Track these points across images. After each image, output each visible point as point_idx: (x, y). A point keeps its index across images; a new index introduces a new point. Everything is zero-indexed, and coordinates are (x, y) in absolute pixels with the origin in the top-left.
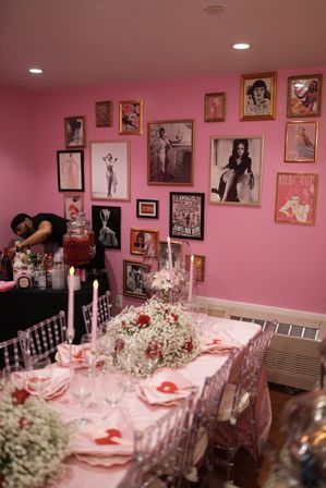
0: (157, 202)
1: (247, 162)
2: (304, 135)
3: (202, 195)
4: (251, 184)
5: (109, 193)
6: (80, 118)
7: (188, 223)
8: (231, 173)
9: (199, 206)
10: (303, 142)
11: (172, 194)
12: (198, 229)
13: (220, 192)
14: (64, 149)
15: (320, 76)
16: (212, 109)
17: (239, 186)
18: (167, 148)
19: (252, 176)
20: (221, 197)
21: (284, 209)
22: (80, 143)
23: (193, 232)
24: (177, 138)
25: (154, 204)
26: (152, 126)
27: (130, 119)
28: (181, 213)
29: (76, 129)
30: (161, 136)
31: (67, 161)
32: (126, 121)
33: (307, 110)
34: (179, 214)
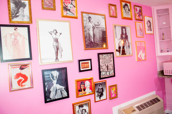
0: (90, 60)
2: (140, 27)
3: (113, 53)
5: (57, 58)
7: (108, 69)
9: (112, 59)
11: (99, 54)
12: (112, 71)
13: (119, 51)
14: (8, 23)
15: (141, 7)
16: (112, 11)
17: (125, 48)
19: (129, 43)
21: (139, 56)
22: (26, 19)
23: (110, 74)
24: (98, 23)
25: (89, 61)
26: (84, 14)
27: (69, 8)
28: (104, 64)
29: (21, 8)
30: (90, 21)
31: (11, 34)
32: (66, 9)
33: (140, 18)
34: (103, 65)
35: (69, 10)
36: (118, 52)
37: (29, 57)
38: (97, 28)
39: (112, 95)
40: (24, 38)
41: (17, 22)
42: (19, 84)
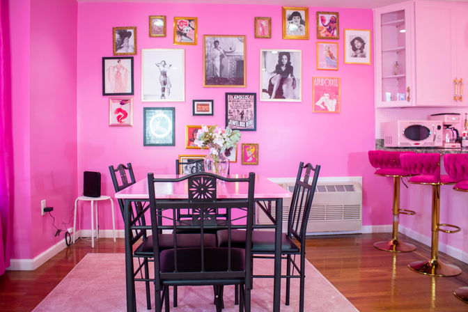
0: (212, 101)
1: (290, 69)
2: (329, 52)
3: (255, 95)
4: (294, 85)
5: (163, 95)
6: (131, 28)
7: (242, 117)
8: (278, 77)
9: (252, 104)
10: (329, 56)
11: (227, 94)
12: (251, 122)
13: (270, 91)
14: (112, 56)
15: (337, 14)
16: (261, 29)
17: (284, 87)
18: (222, 56)
19: (294, 79)
20: (271, 95)
21: (319, 103)
22: (131, 51)
23: (247, 125)
24: (231, 49)
25: (210, 103)
26: (207, 38)
27: (185, 32)
28: (236, 110)
29: (126, 38)
30: (216, 47)
31: (114, 67)
32: (181, 33)
33: (330, 35)
34: (234, 111)
35: (185, 35)
36: (268, 94)
37: (130, 92)
38: (228, 56)
39: (248, 158)
40: (127, 70)
41: (121, 54)
42: (118, 120)
